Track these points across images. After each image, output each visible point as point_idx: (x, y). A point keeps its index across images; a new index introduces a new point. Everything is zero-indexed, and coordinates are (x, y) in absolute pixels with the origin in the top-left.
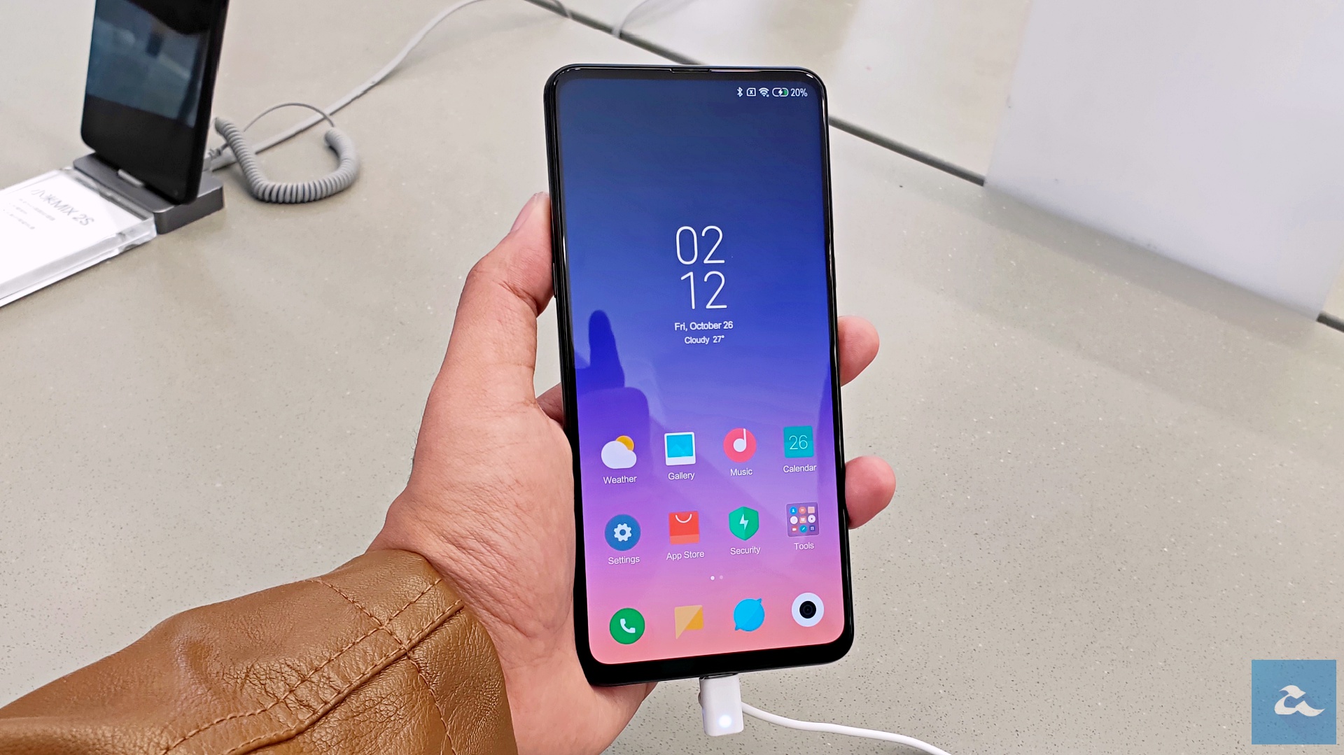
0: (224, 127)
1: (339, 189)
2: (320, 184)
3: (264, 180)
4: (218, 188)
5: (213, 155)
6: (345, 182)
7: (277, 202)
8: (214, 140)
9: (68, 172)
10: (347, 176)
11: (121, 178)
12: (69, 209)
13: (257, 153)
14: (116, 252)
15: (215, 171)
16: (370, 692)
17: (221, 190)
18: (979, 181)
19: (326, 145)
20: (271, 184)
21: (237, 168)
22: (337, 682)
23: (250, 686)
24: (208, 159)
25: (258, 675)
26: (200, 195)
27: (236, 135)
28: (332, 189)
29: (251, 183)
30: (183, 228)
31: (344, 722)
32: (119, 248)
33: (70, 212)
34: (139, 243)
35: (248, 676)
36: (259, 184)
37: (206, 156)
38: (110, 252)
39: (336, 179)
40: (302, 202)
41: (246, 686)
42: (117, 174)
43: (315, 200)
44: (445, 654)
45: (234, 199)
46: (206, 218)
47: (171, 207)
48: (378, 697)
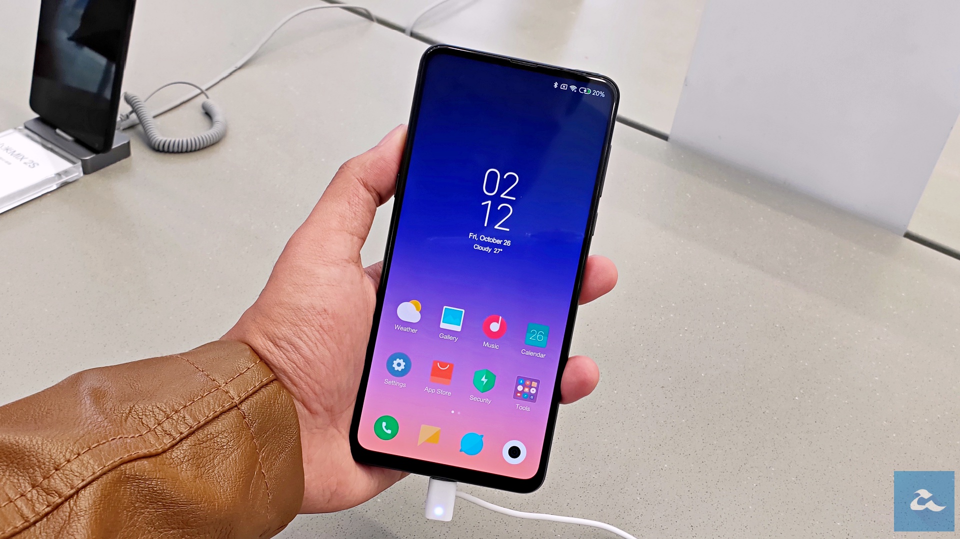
0: (131, 99)
1: (212, 142)
2: (199, 139)
3: (160, 136)
4: (126, 142)
5: (123, 118)
6: (216, 137)
7: (168, 152)
8: (123, 108)
9: (20, 130)
10: (218, 133)
11: (59, 135)
12: (21, 157)
13: (154, 117)
14: (55, 187)
15: (124, 129)
16: (212, 429)
17: (129, 143)
18: (665, 137)
19: (203, 111)
20: (164, 139)
21: (140, 128)
22: (190, 421)
23: (132, 419)
24: (119, 121)
25: (138, 412)
26: (114, 147)
27: (140, 104)
28: (207, 143)
29: (150, 138)
30: (102, 170)
31: (193, 447)
32: (57, 184)
33: (22, 159)
34: (71, 181)
35: (131, 412)
36: (156, 138)
37: (118, 119)
38: (51, 187)
39: (210, 135)
40: (187, 152)
41: (129, 419)
42: (55, 132)
43: (195, 151)
44: (262, 408)
45: (138, 150)
46: (118, 163)
47: (93, 156)
48: (216, 433)
